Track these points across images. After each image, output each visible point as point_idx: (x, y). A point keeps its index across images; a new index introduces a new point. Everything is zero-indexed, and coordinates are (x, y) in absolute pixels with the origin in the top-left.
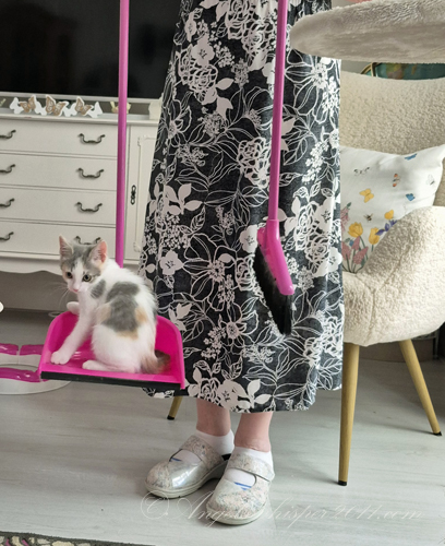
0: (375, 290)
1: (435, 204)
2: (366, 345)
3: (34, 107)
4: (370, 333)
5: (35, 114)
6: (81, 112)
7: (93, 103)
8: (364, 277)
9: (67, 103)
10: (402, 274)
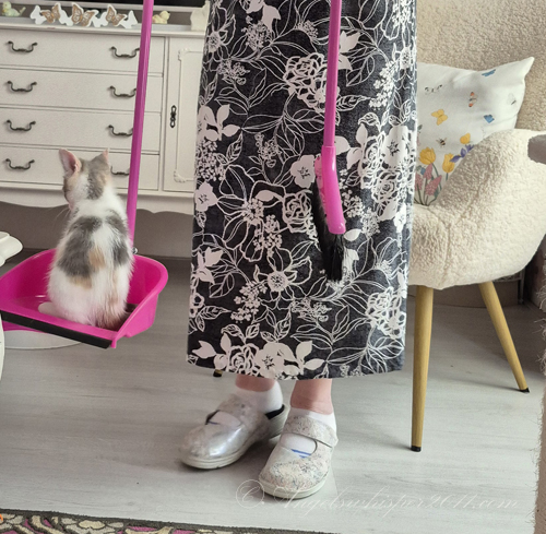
0: (450, 225)
1: (517, 126)
2: (441, 288)
3: (58, 16)
4: (445, 274)
5: (59, 24)
6: (112, 22)
7: (127, 12)
8: (438, 210)
9: (97, 12)
10: (480, 206)
